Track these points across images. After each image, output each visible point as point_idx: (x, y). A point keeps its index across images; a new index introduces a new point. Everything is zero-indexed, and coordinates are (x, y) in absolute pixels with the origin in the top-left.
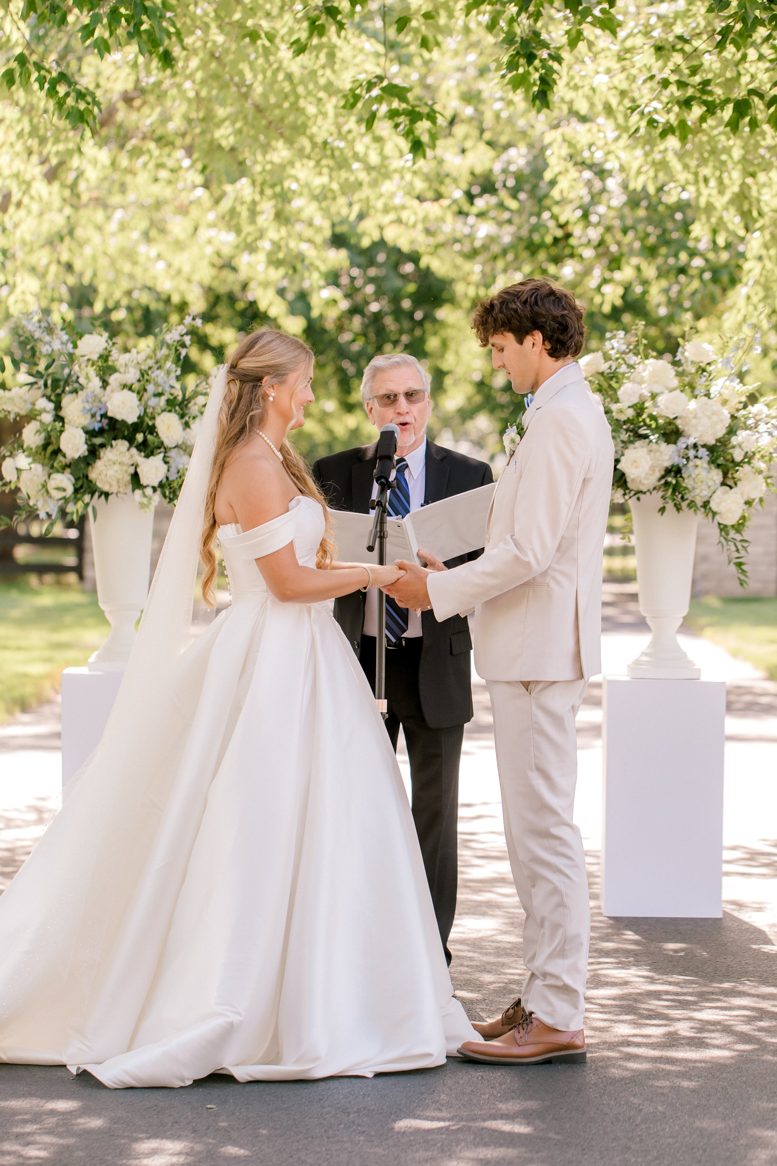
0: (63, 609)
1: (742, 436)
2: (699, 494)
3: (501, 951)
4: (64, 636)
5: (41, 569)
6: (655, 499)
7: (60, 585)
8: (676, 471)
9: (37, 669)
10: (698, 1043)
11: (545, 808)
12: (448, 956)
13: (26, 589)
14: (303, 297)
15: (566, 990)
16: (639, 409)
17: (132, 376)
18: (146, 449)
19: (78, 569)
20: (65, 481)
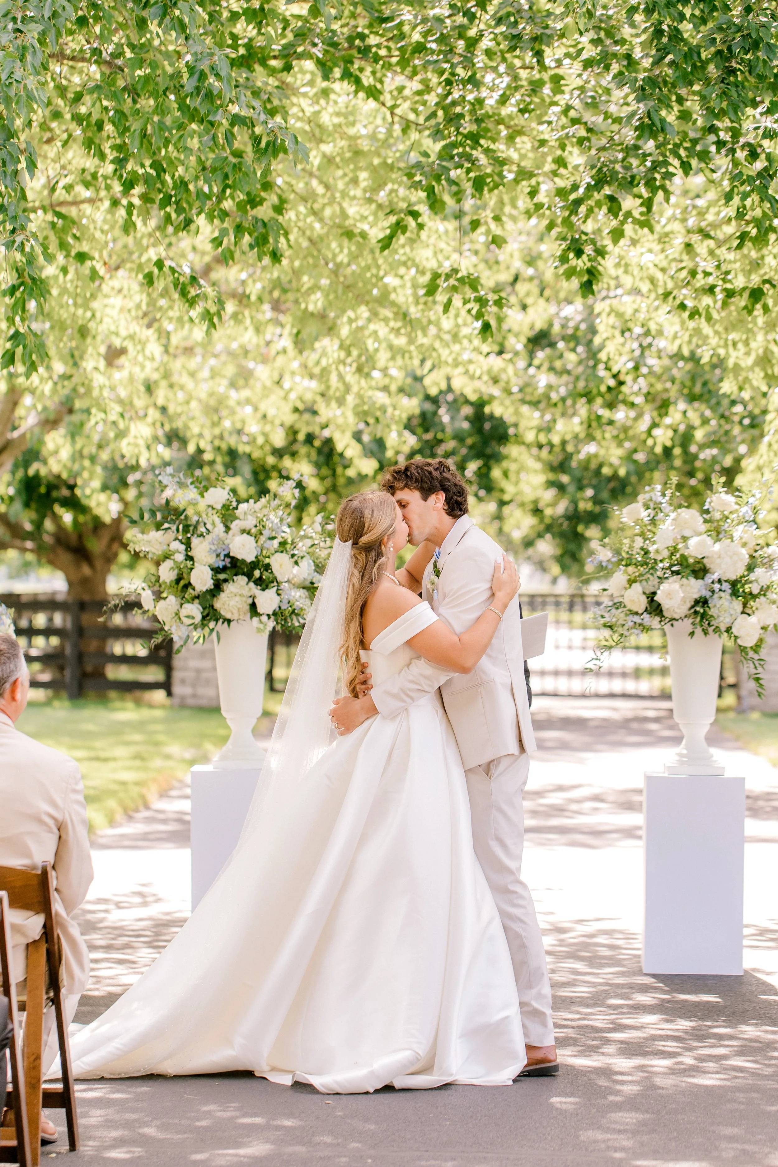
0: (154, 720)
1: (759, 573)
2: (723, 621)
6: (686, 625)
7: (151, 701)
8: (703, 602)
14: (380, 443)
16: (673, 549)
17: (250, 523)
18: (262, 584)
19: (167, 686)
20: (194, 610)
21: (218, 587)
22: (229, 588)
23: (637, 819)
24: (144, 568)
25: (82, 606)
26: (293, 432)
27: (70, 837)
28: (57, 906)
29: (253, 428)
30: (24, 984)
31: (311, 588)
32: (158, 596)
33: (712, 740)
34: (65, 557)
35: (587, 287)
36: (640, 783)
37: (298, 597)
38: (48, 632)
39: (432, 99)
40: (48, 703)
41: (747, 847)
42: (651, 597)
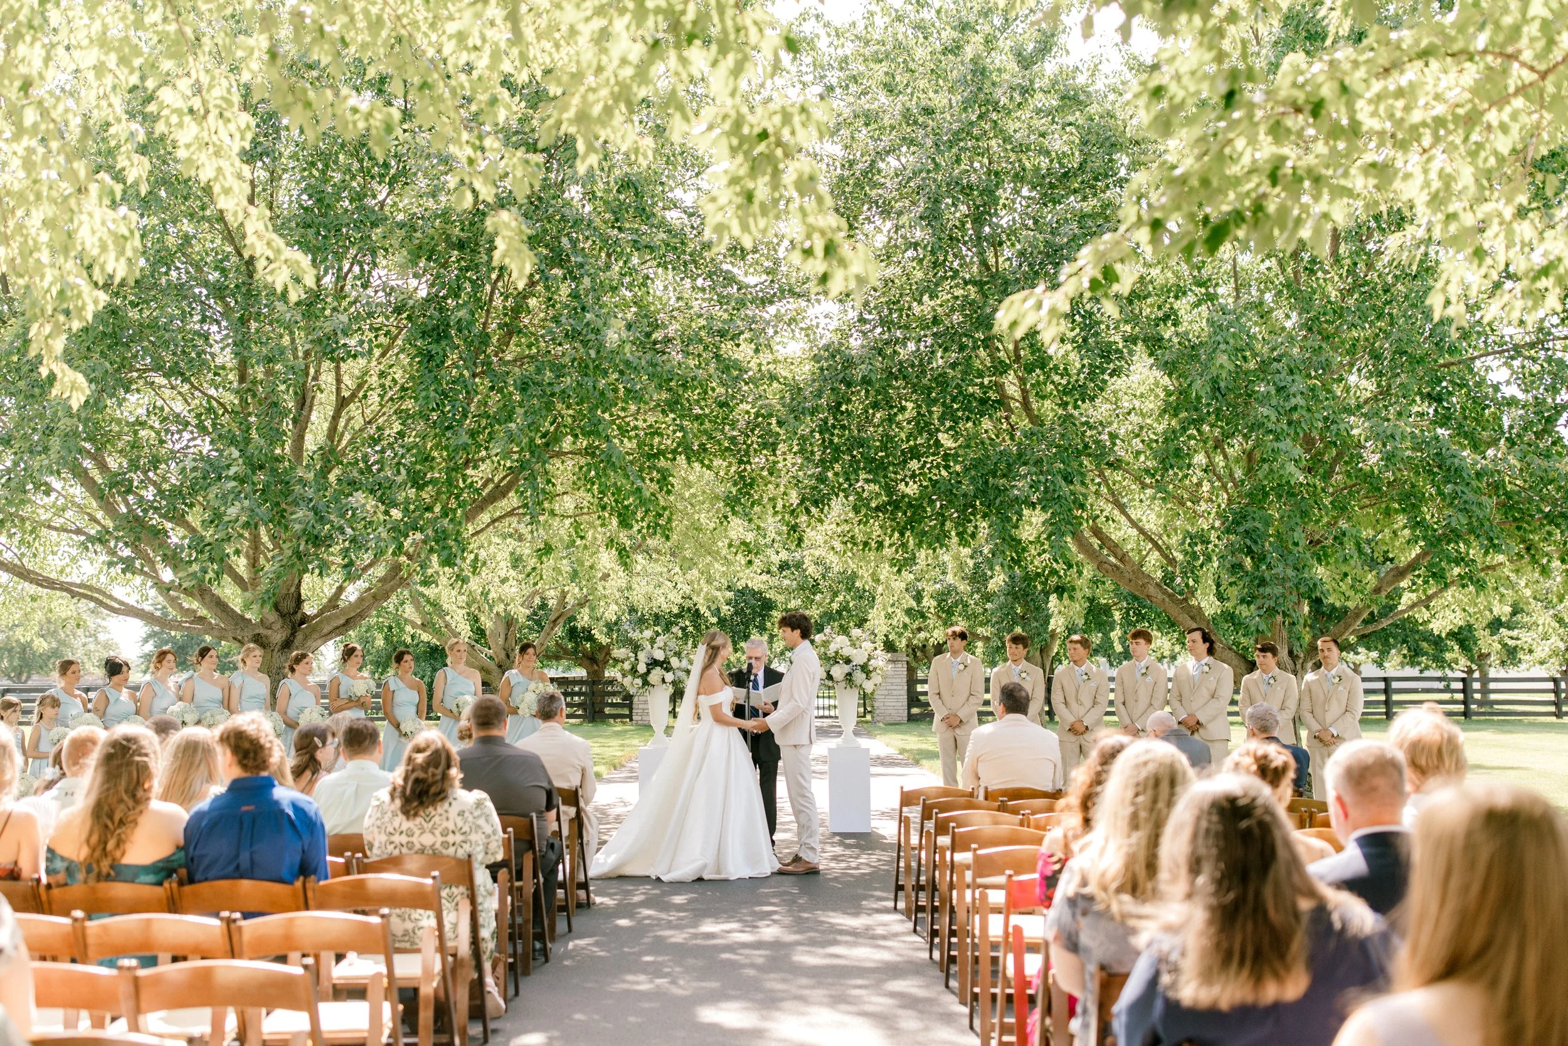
0: (626, 731)
1: (872, 662)
2: (858, 682)
3: (792, 842)
4: (627, 742)
5: (615, 717)
6: (843, 684)
7: (624, 723)
8: (849, 674)
9: (619, 754)
10: (857, 868)
11: (802, 787)
12: (773, 842)
13: (609, 725)
14: (718, 609)
15: (812, 849)
16: (837, 653)
17: (662, 644)
18: (667, 670)
19: (630, 717)
20: (639, 681)
21: (649, 672)
22: (653, 672)
23: (826, 768)
24: (619, 667)
25: (594, 682)
26: (681, 607)
27: (587, 774)
28: (582, 804)
29: (664, 606)
30: (568, 838)
31: (688, 672)
32: (624, 676)
33: (856, 733)
34: (587, 662)
35: (799, 545)
36: (826, 753)
37: (682, 675)
38: (579, 694)
39: (733, 469)
40: (581, 724)
41: (872, 780)
42: (828, 673)
